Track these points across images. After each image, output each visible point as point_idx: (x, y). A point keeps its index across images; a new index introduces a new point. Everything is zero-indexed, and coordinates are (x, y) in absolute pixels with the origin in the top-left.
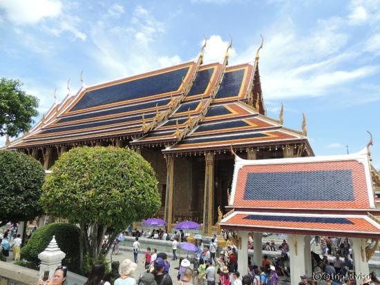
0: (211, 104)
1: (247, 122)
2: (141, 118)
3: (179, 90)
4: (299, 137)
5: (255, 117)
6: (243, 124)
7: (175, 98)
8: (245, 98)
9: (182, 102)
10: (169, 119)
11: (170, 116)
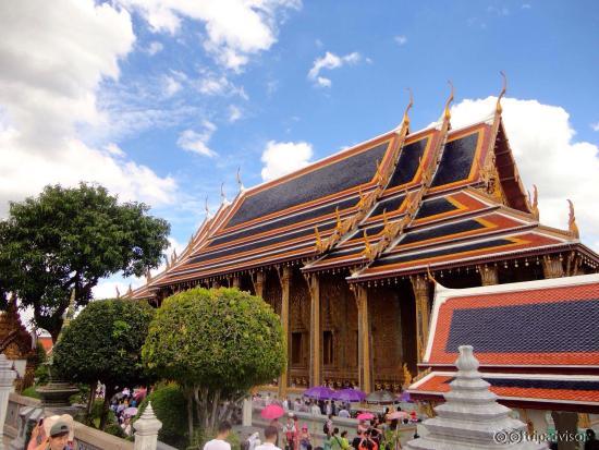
0: (424, 198)
1: (482, 222)
2: (313, 231)
3: (373, 181)
4: (565, 241)
5: (495, 212)
6: (474, 225)
7: (367, 193)
8: (479, 181)
9: (378, 200)
10: (360, 227)
11: (361, 223)
